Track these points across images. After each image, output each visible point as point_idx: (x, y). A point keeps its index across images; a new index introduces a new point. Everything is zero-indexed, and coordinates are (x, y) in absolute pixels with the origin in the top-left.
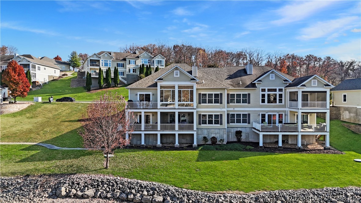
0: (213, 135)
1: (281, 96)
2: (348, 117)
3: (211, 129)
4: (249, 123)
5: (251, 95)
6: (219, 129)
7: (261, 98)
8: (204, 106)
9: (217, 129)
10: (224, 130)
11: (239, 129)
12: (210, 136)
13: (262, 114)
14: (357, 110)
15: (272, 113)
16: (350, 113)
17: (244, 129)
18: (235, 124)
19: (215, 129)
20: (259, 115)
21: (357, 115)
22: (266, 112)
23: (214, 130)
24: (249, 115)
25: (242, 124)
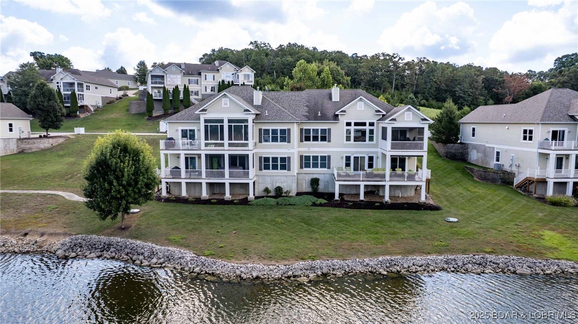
0: (278, 185)
1: (372, 132)
2: (475, 158)
3: (276, 176)
4: (329, 168)
5: (331, 130)
6: (286, 176)
7: (345, 135)
8: (265, 145)
9: (283, 176)
10: (293, 178)
11: (315, 176)
12: (274, 186)
13: (346, 157)
14: (485, 149)
15: (359, 155)
16: (478, 152)
17: (323, 176)
18: (311, 170)
19: (281, 176)
20: (342, 158)
21: (485, 155)
22: (352, 153)
23: (279, 178)
24: (329, 157)
25: (319, 170)
